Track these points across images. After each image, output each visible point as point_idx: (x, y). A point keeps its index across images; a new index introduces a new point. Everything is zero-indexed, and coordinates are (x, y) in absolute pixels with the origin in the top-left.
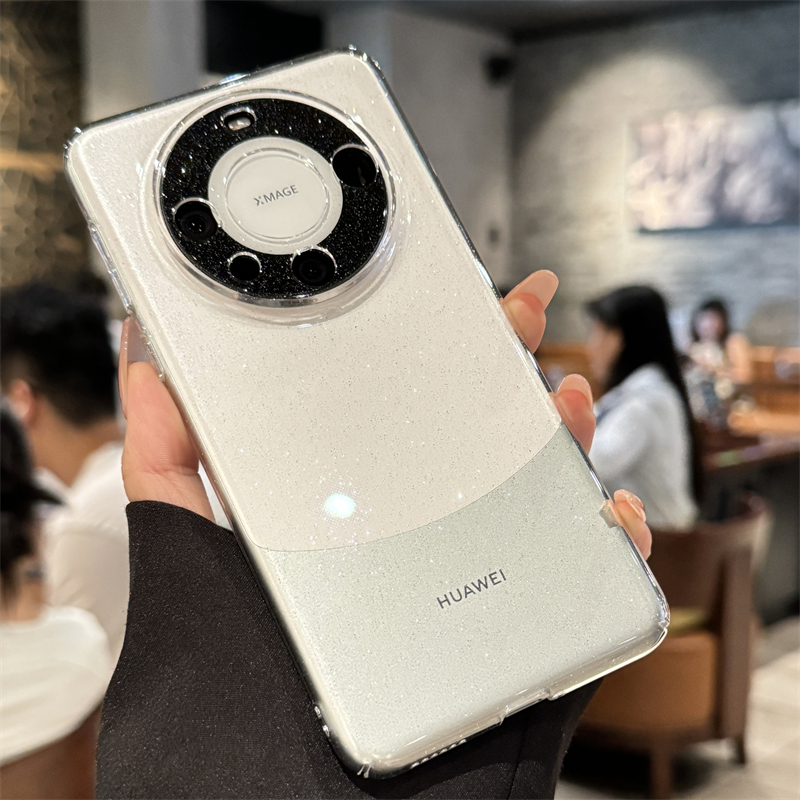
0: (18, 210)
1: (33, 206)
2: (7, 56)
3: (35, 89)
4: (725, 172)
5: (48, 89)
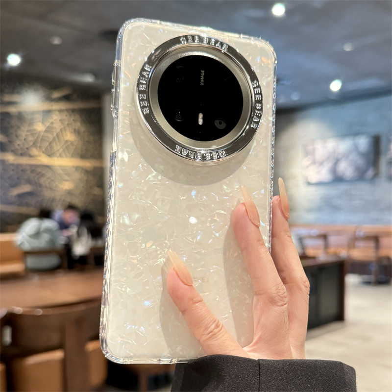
0: (80, 180)
1: (86, 178)
2: (77, 128)
3: (86, 139)
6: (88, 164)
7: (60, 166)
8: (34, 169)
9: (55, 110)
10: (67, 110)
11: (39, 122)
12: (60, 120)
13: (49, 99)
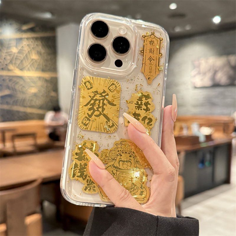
0: (42, 86)
1: (45, 85)
2: (39, 50)
3: (46, 58)
4: (215, 72)
5: (49, 57)
6: (47, 75)
7: (28, 77)
8: (11, 78)
9: (24, 38)
10: (33, 38)
11: (14, 46)
12: (28, 45)
13: (20, 30)
